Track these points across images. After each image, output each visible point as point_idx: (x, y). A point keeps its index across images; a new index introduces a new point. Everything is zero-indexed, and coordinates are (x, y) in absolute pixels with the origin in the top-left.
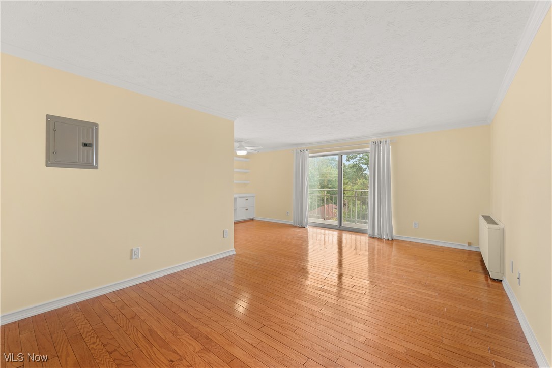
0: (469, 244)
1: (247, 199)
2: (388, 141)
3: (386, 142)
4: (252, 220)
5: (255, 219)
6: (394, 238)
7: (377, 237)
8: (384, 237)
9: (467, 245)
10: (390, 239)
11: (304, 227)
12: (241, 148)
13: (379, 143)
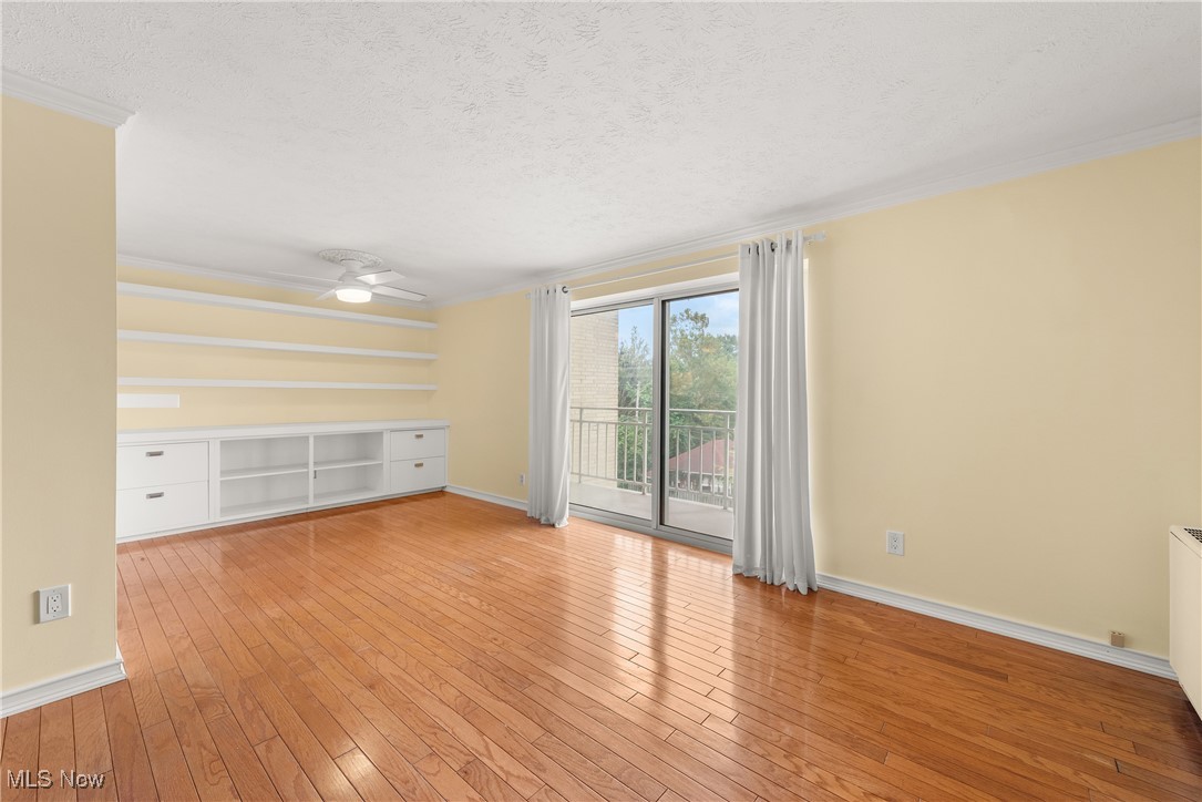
0: (1119, 641)
1: (421, 436)
2: (798, 241)
3: (789, 243)
4: (440, 493)
5: (447, 490)
6: (819, 582)
7: (760, 574)
8: (784, 578)
9: (1107, 642)
10: (804, 591)
11: (553, 526)
12: (350, 279)
13: (767, 249)
